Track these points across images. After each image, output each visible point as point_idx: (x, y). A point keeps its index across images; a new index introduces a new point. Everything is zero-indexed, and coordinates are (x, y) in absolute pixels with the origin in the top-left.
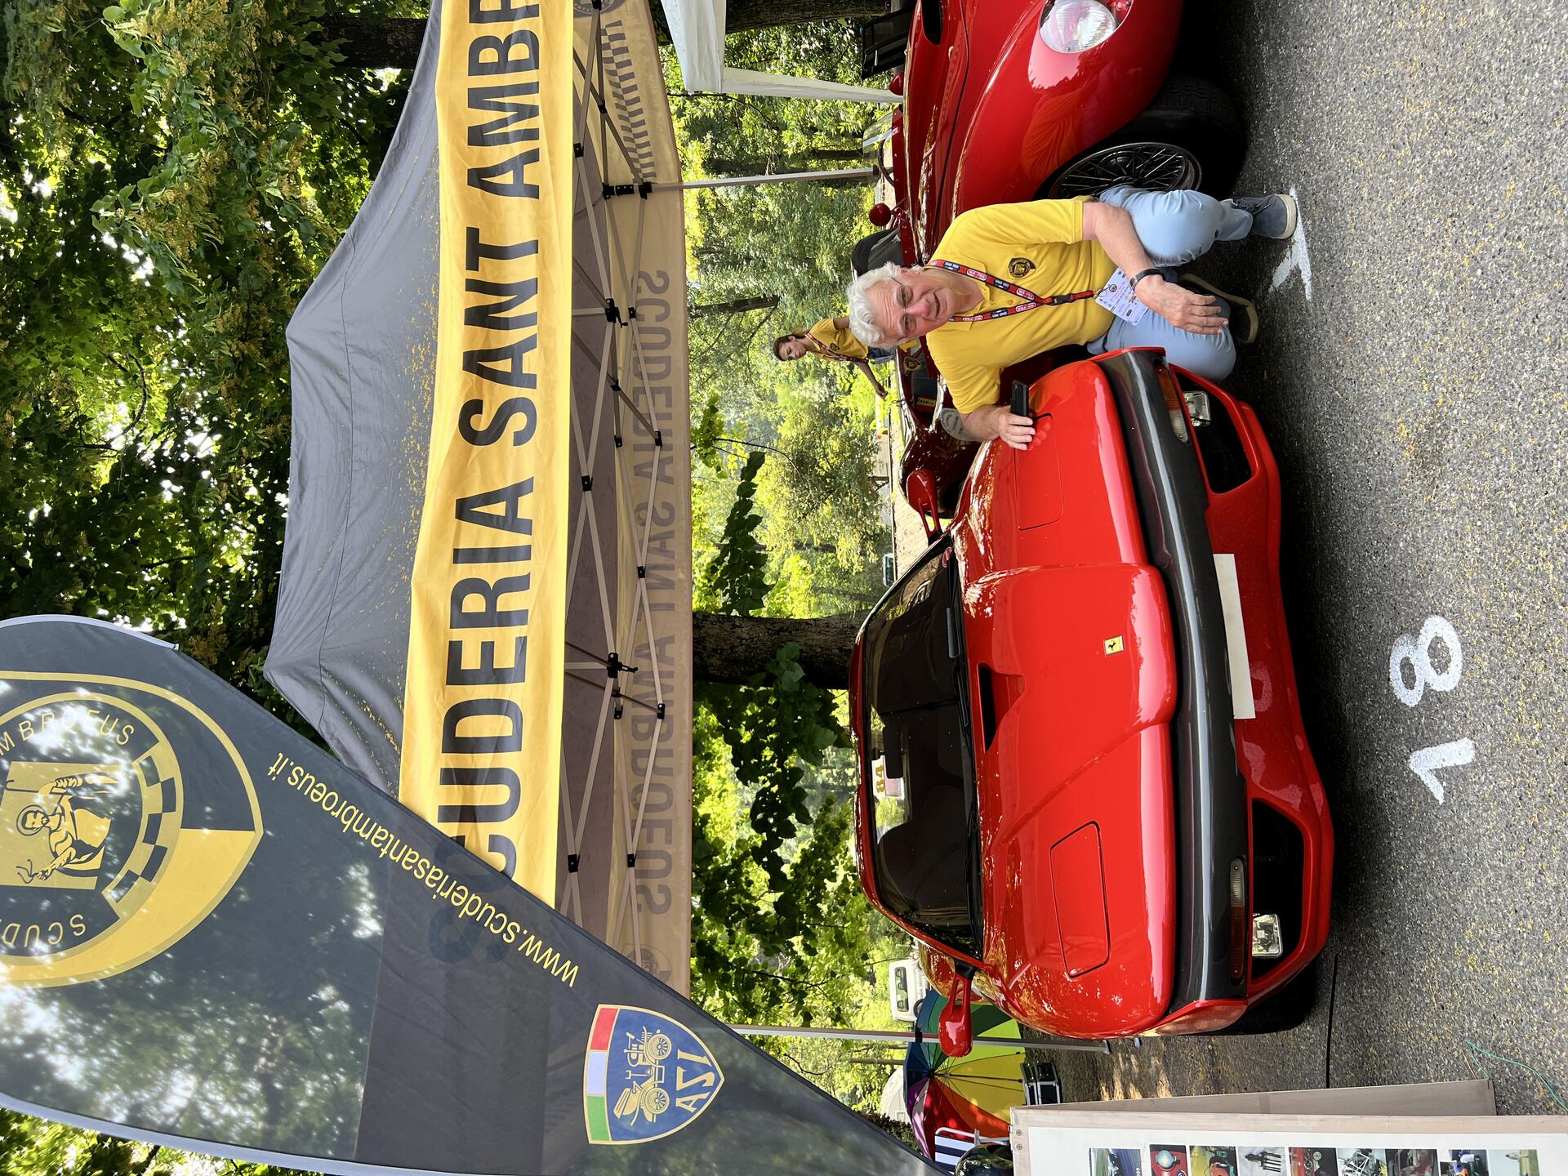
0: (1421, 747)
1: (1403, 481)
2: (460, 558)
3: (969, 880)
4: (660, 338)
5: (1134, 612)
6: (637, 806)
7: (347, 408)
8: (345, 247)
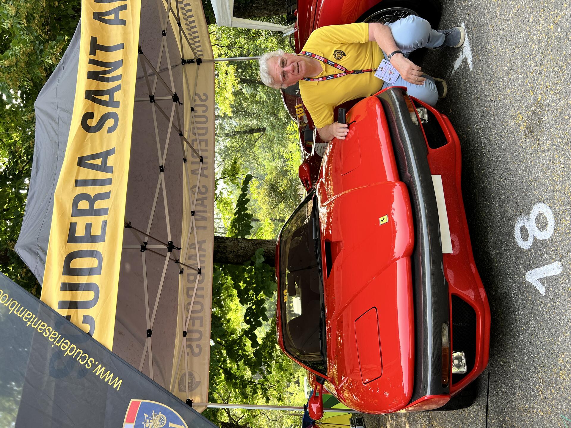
0: (532, 268)
1: (521, 141)
2: (78, 183)
3: (321, 339)
4: (204, 120)
5: (393, 211)
6: (188, 311)
7: (57, 134)
8: (59, 67)
